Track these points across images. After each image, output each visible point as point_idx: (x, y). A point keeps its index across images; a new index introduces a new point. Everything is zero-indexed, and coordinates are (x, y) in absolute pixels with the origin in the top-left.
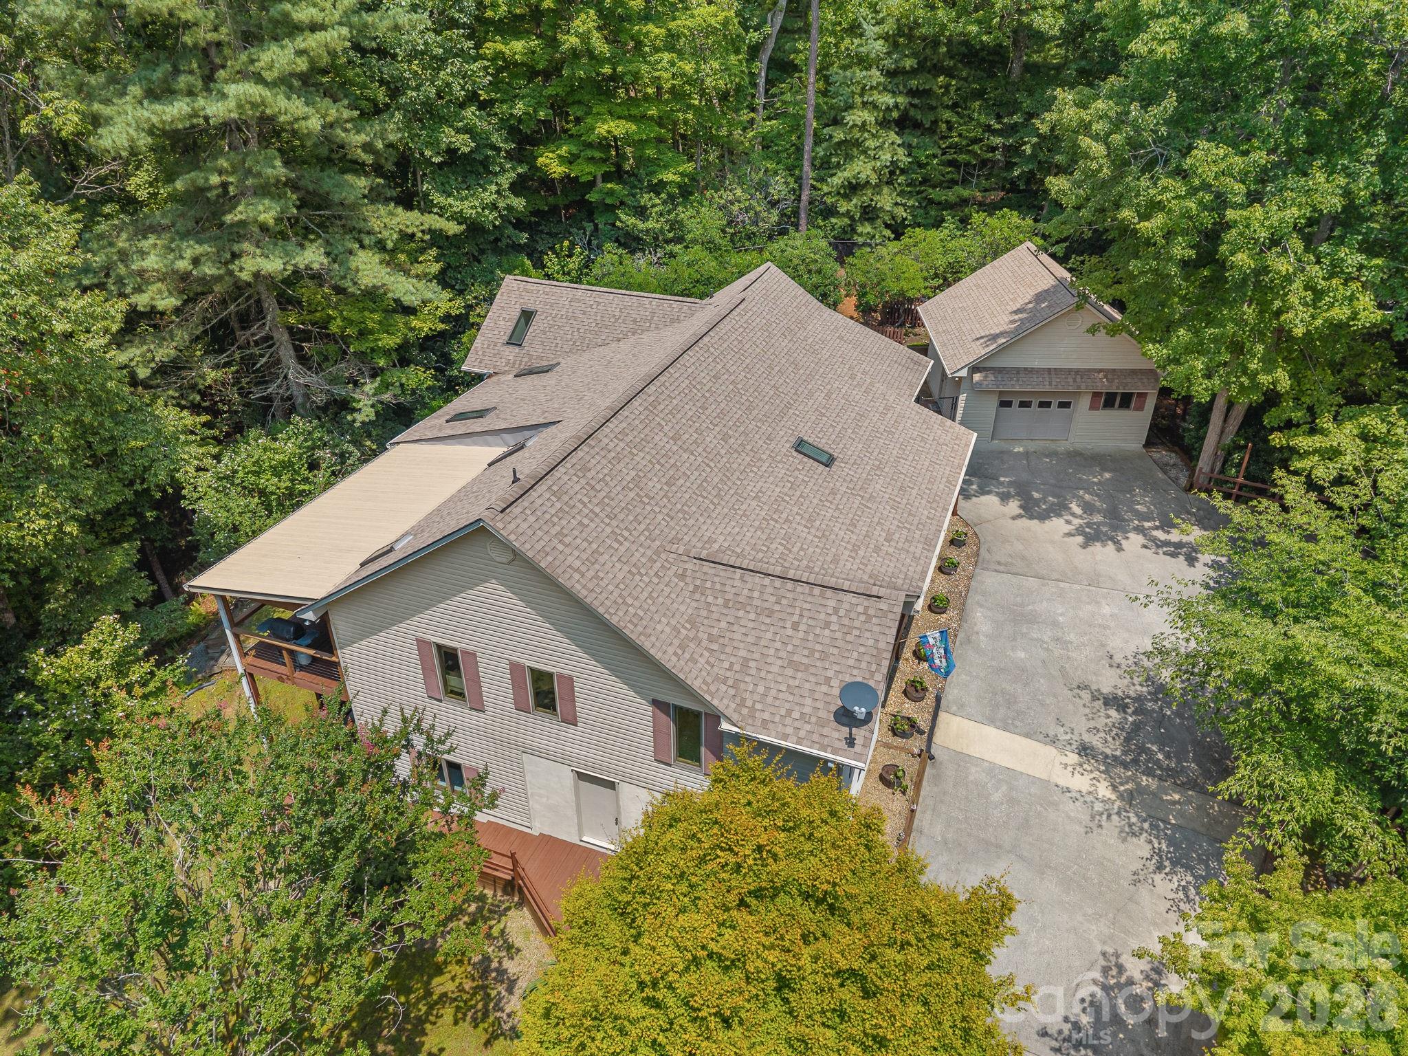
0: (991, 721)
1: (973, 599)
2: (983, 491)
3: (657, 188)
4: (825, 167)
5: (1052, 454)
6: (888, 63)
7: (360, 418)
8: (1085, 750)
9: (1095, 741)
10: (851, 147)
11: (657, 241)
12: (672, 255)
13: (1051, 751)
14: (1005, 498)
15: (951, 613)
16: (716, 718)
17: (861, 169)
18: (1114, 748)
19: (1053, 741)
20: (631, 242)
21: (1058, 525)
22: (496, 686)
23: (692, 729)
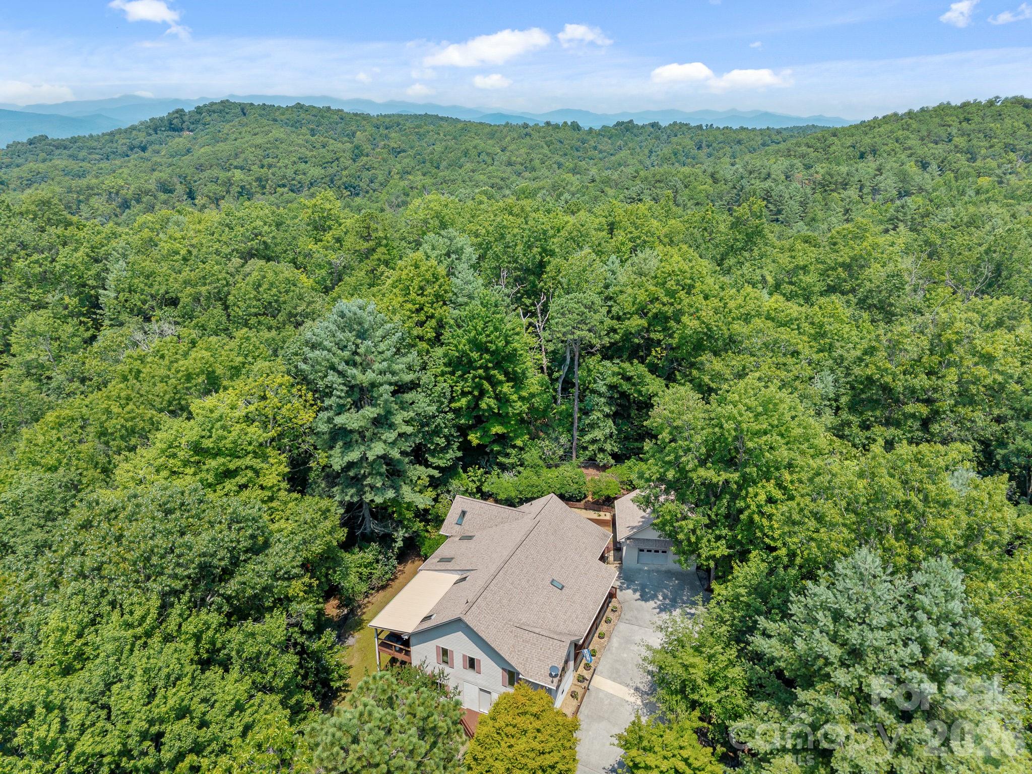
0: (610, 678)
1: (615, 633)
2: (628, 588)
3: (514, 447)
4: (583, 432)
5: (658, 571)
6: (608, 394)
7: (397, 545)
8: (637, 689)
9: (641, 686)
10: (593, 426)
11: (513, 466)
12: (519, 473)
13: (626, 689)
14: (635, 591)
15: (606, 639)
16: (518, 674)
17: (597, 434)
18: (646, 689)
19: (628, 686)
20: (503, 467)
21: (652, 604)
22: (458, 661)
23: (512, 677)
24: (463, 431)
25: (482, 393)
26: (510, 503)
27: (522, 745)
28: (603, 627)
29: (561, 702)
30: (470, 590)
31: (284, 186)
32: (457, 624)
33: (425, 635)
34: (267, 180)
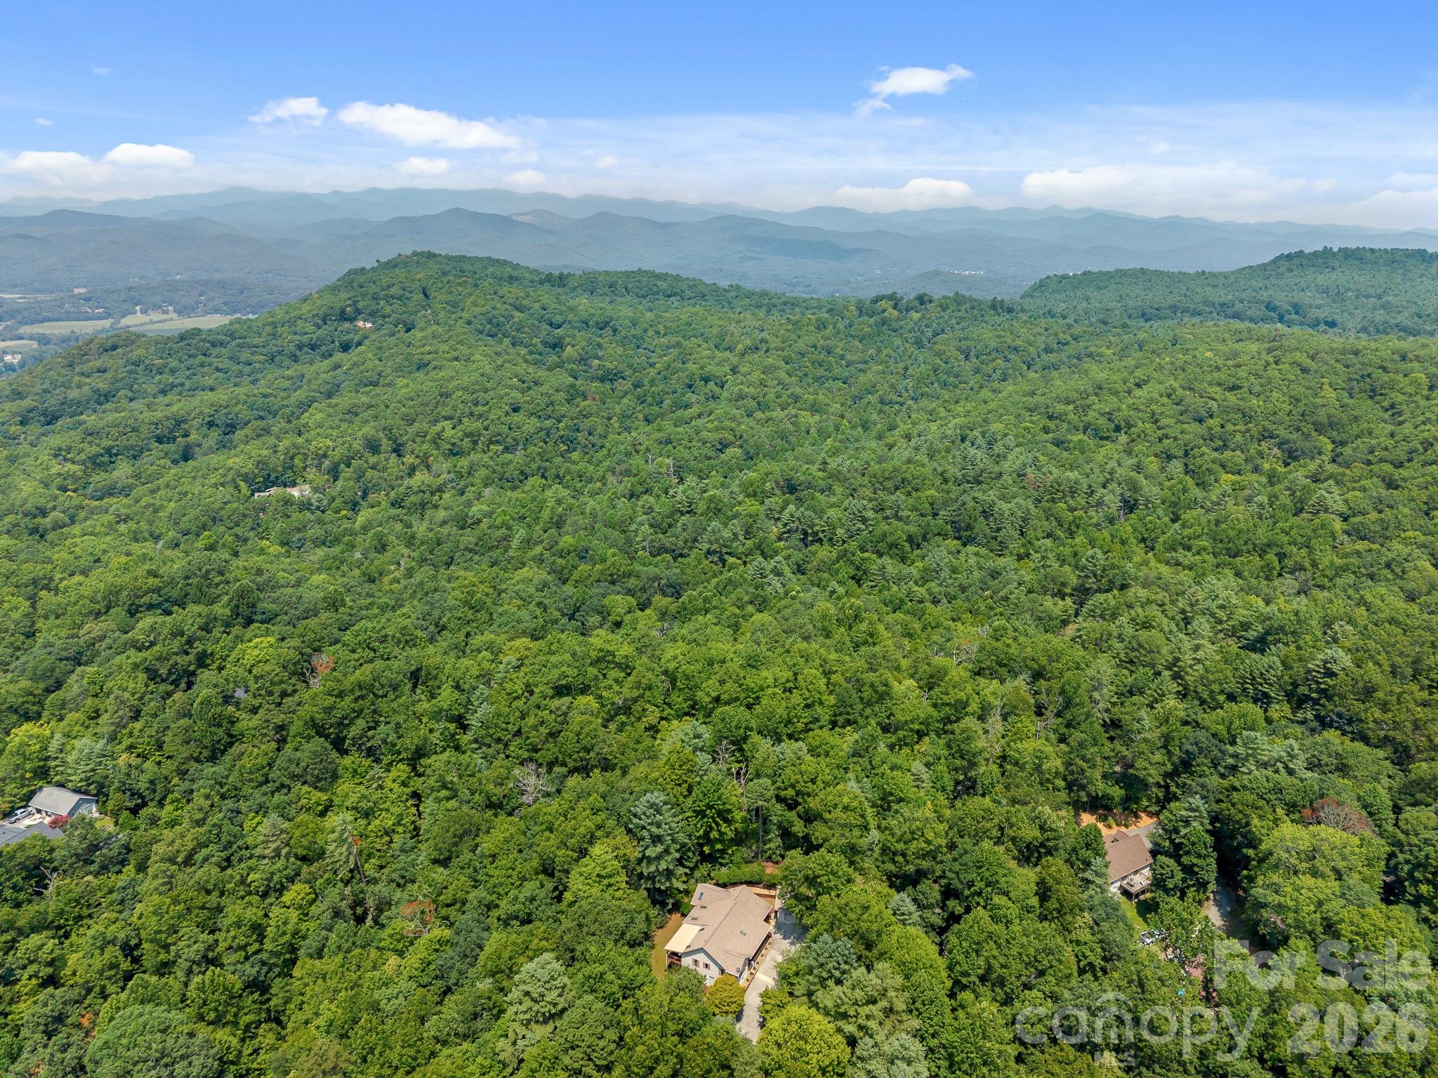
0: (763, 974)
1: (767, 953)
2: (778, 932)
3: (727, 854)
4: (765, 844)
5: (794, 924)
10: (770, 840)
11: (727, 864)
12: (730, 867)
14: (780, 934)
15: (763, 956)
16: (725, 970)
17: (772, 845)
19: (769, 976)
20: (722, 865)
21: (787, 941)
22: (701, 965)
23: (723, 971)
24: (701, 845)
25: (711, 828)
26: (724, 886)
27: (725, 994)
28: (764, 952)
29: (742, 983)
30: (707, 934)
31: (498, 442)
32: (701, 950)
33: (687, 954)
34: (479, 435)
